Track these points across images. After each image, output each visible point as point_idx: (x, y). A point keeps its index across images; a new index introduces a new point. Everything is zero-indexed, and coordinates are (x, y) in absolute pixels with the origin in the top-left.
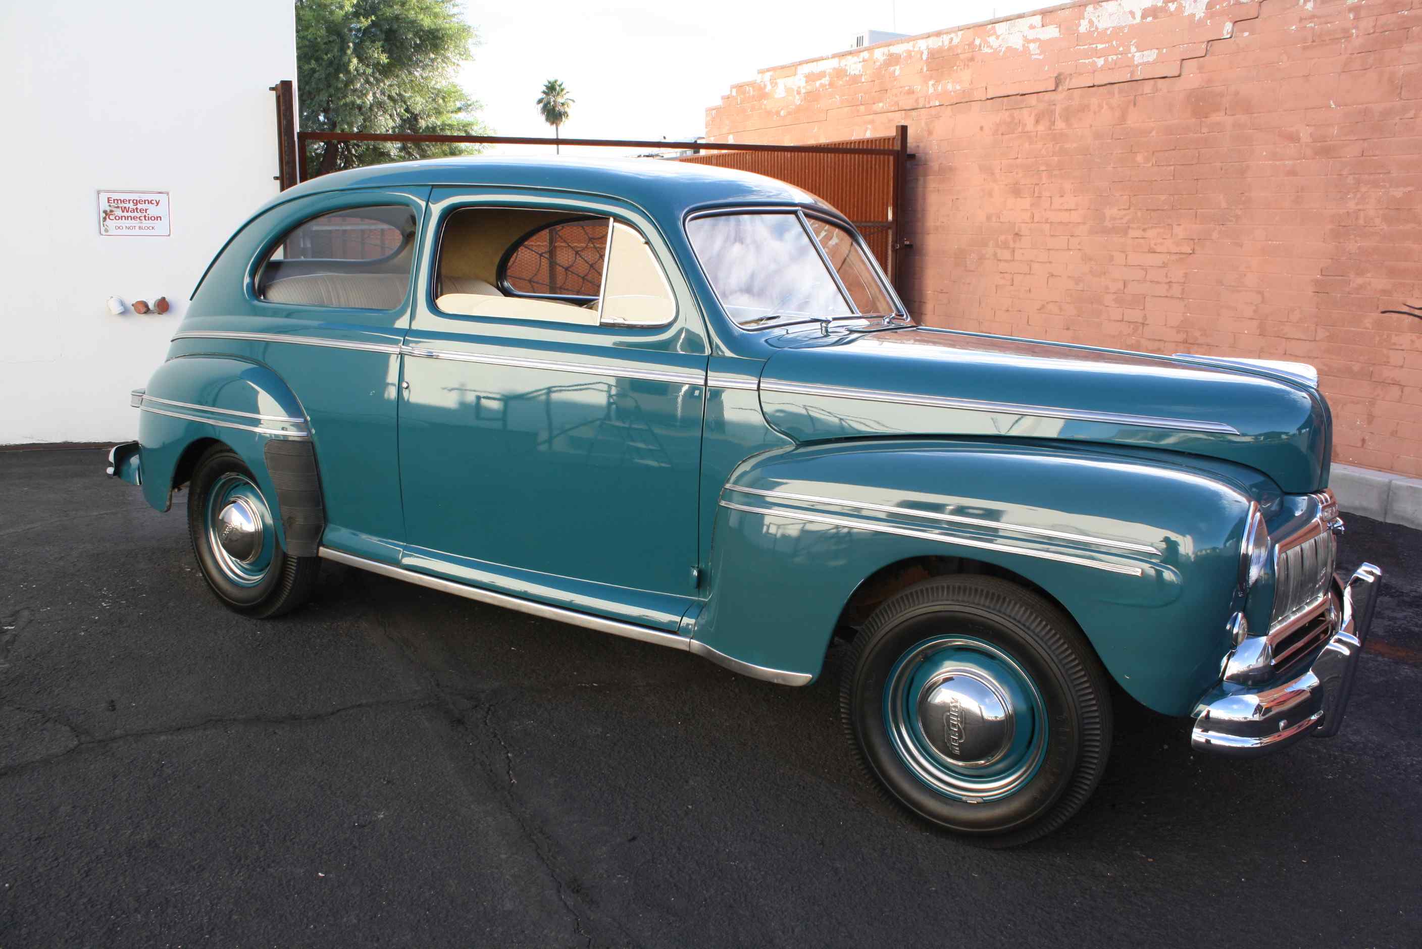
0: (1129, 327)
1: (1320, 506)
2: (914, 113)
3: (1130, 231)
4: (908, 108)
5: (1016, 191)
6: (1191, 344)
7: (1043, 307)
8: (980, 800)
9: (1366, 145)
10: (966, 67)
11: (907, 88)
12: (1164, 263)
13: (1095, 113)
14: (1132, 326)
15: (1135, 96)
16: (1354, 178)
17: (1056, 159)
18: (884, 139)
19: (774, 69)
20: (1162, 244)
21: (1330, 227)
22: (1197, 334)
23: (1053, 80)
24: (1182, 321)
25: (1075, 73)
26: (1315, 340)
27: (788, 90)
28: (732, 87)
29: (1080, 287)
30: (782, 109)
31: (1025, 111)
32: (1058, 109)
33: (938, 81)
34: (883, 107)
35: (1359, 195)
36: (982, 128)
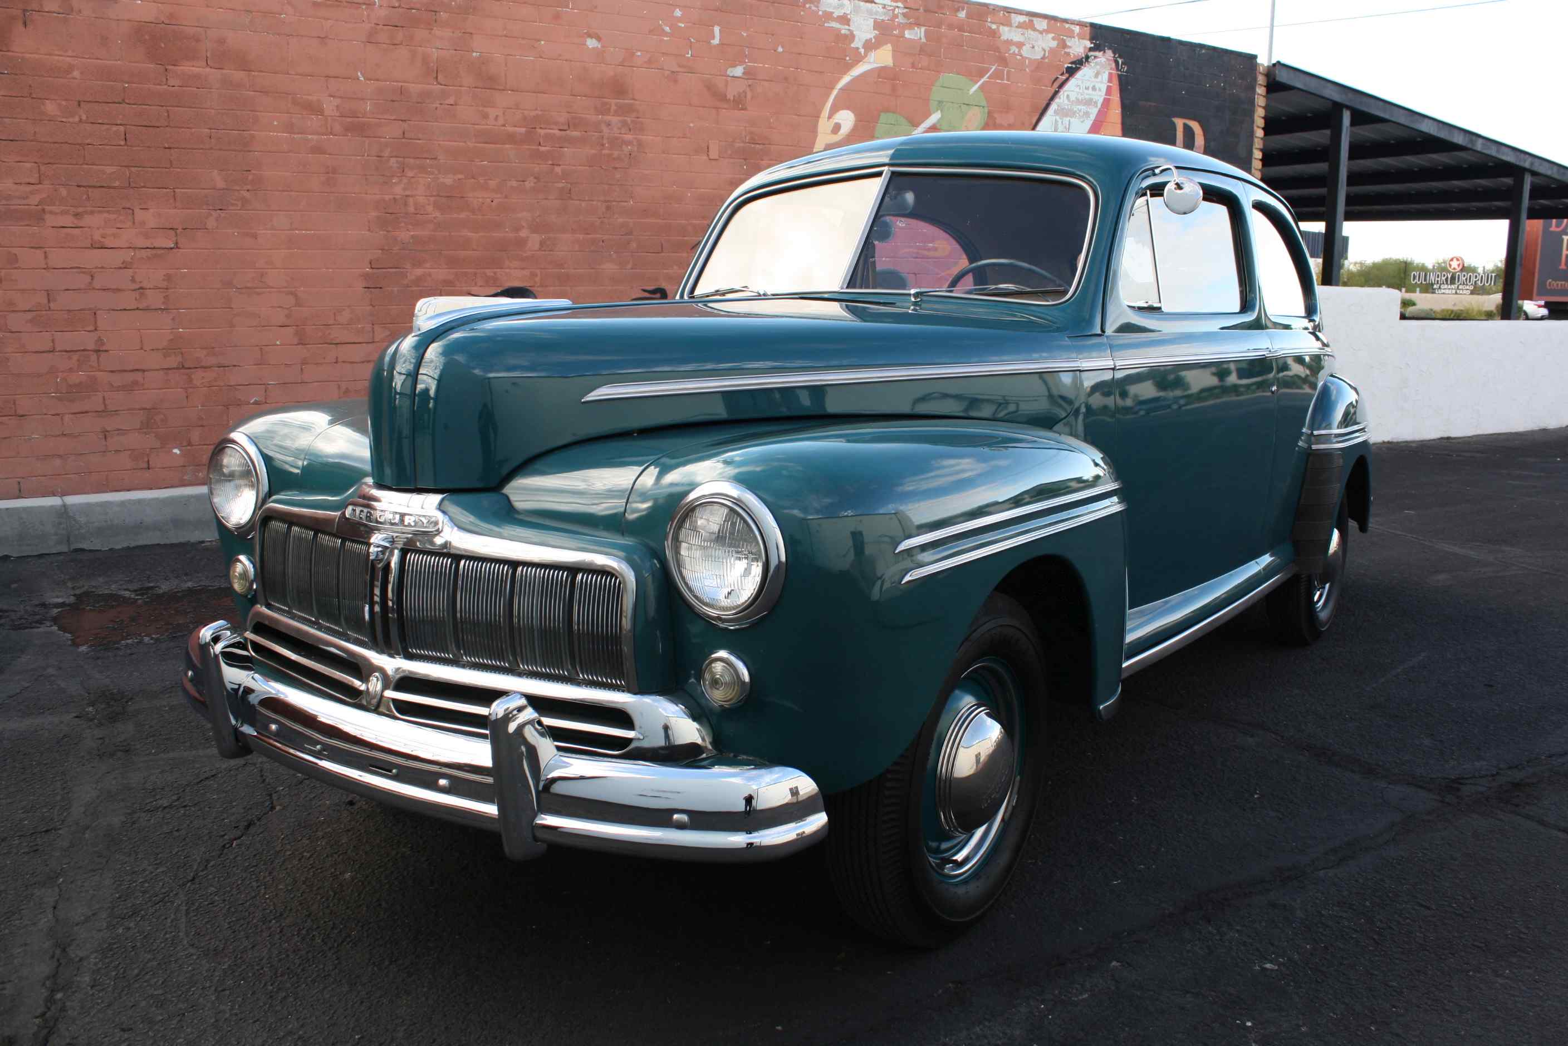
3: (47, 216)
6: (191, 368)
9: (405, 125)
14: (75, 357)
16: (397, 162)
21: (374, 214)
22: (199, 354)
26: (373, 342)
35: (405, 180)
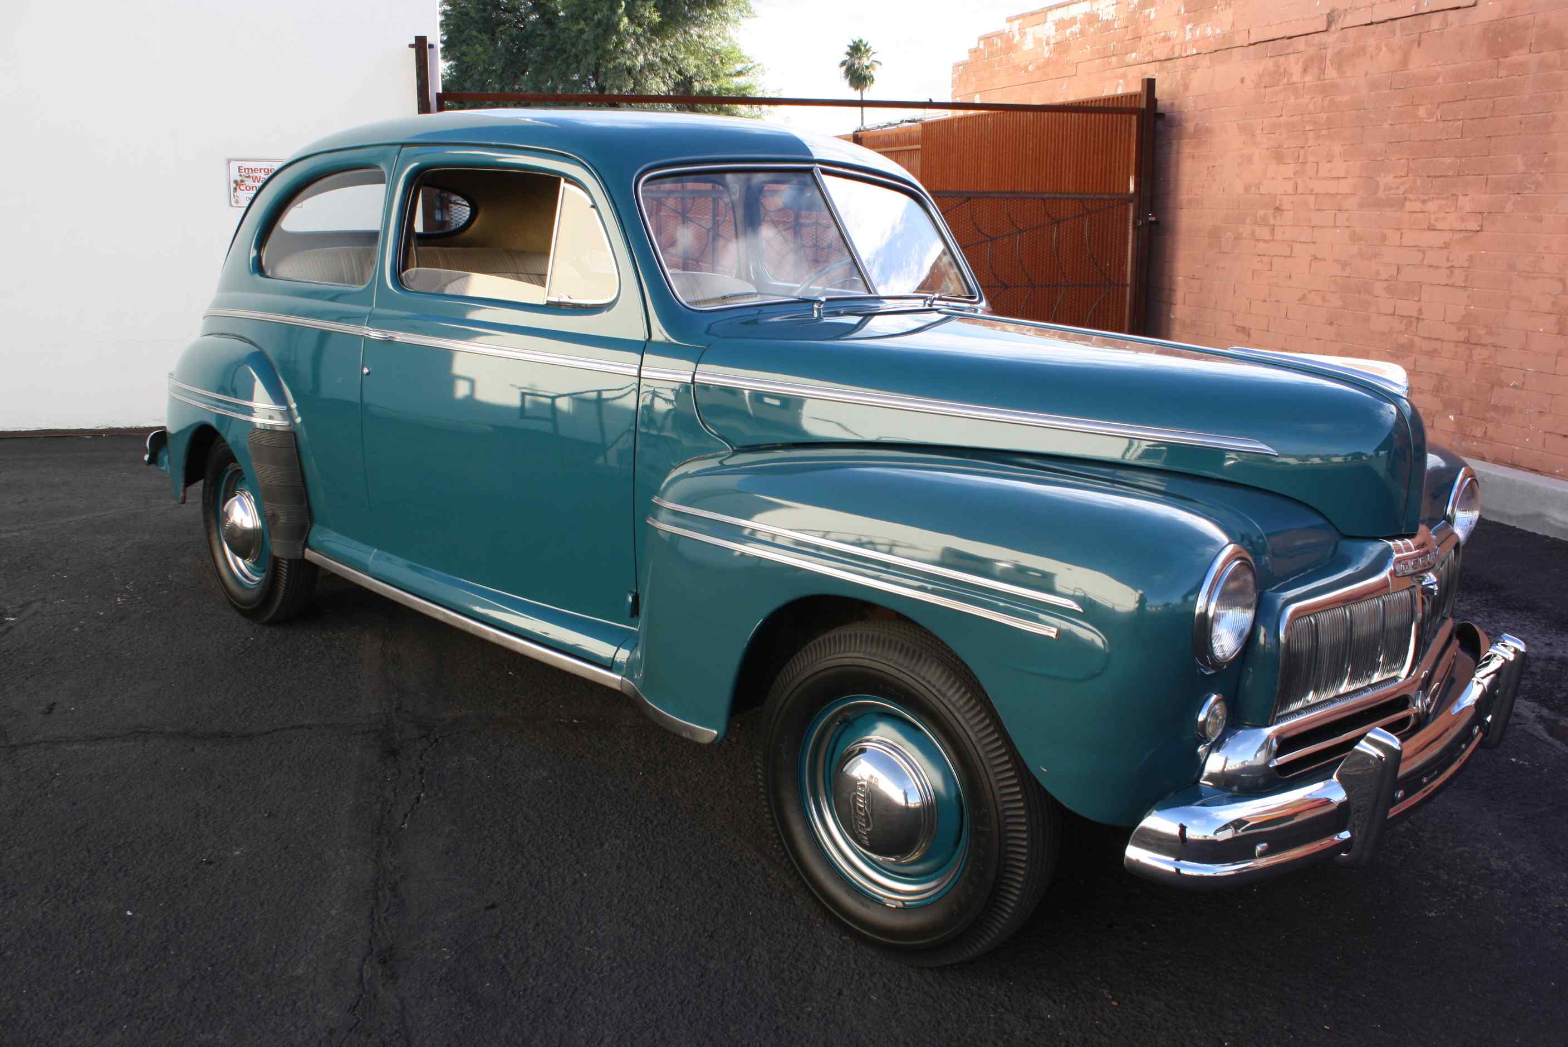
0: (1401, 322)
1: (1396, 556)
2: (1169, 64)
3: (1407, 203)
4: (1163, 58)
5: (1279, 156)
6: (1473, 344)
7: (1304, 296)
8: (900, 904)
10: (1228, 7)
11: (1162, 34)
12: (1445, 243)
13: (1372, 57)
14: (1405, 322)
15: (1420, 34)
17: (1324, 115)
18: (1131, 96)
19: (1023, 16)
20: (1443, 219)
22: (1482, 332)
23: (1325, 17)
24: (1464, 316)
25: (1350, 8)
27: (1038, 41)
28: (980, 39)
29: (1346, 274)
30: (1030, 64)
31: (1292, 58)
32: (1330, 53)
33: (1196, 25)
34: (1135, 59)
36: (1242, 81)
